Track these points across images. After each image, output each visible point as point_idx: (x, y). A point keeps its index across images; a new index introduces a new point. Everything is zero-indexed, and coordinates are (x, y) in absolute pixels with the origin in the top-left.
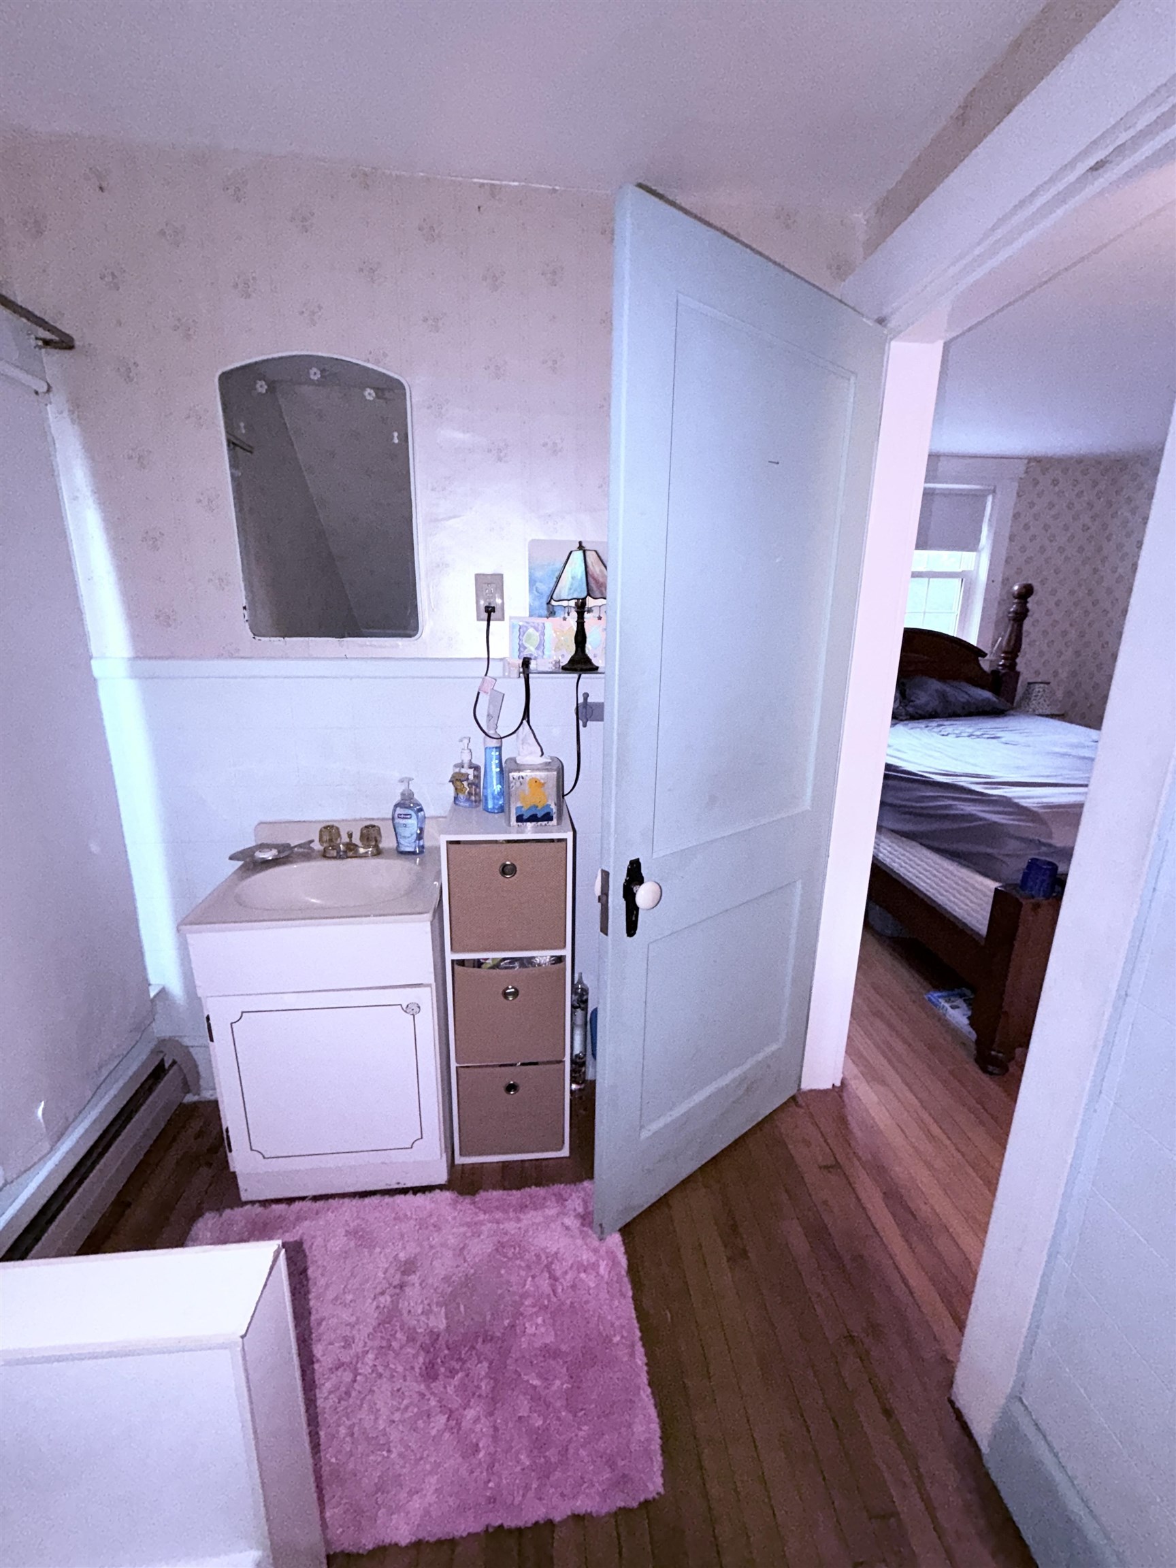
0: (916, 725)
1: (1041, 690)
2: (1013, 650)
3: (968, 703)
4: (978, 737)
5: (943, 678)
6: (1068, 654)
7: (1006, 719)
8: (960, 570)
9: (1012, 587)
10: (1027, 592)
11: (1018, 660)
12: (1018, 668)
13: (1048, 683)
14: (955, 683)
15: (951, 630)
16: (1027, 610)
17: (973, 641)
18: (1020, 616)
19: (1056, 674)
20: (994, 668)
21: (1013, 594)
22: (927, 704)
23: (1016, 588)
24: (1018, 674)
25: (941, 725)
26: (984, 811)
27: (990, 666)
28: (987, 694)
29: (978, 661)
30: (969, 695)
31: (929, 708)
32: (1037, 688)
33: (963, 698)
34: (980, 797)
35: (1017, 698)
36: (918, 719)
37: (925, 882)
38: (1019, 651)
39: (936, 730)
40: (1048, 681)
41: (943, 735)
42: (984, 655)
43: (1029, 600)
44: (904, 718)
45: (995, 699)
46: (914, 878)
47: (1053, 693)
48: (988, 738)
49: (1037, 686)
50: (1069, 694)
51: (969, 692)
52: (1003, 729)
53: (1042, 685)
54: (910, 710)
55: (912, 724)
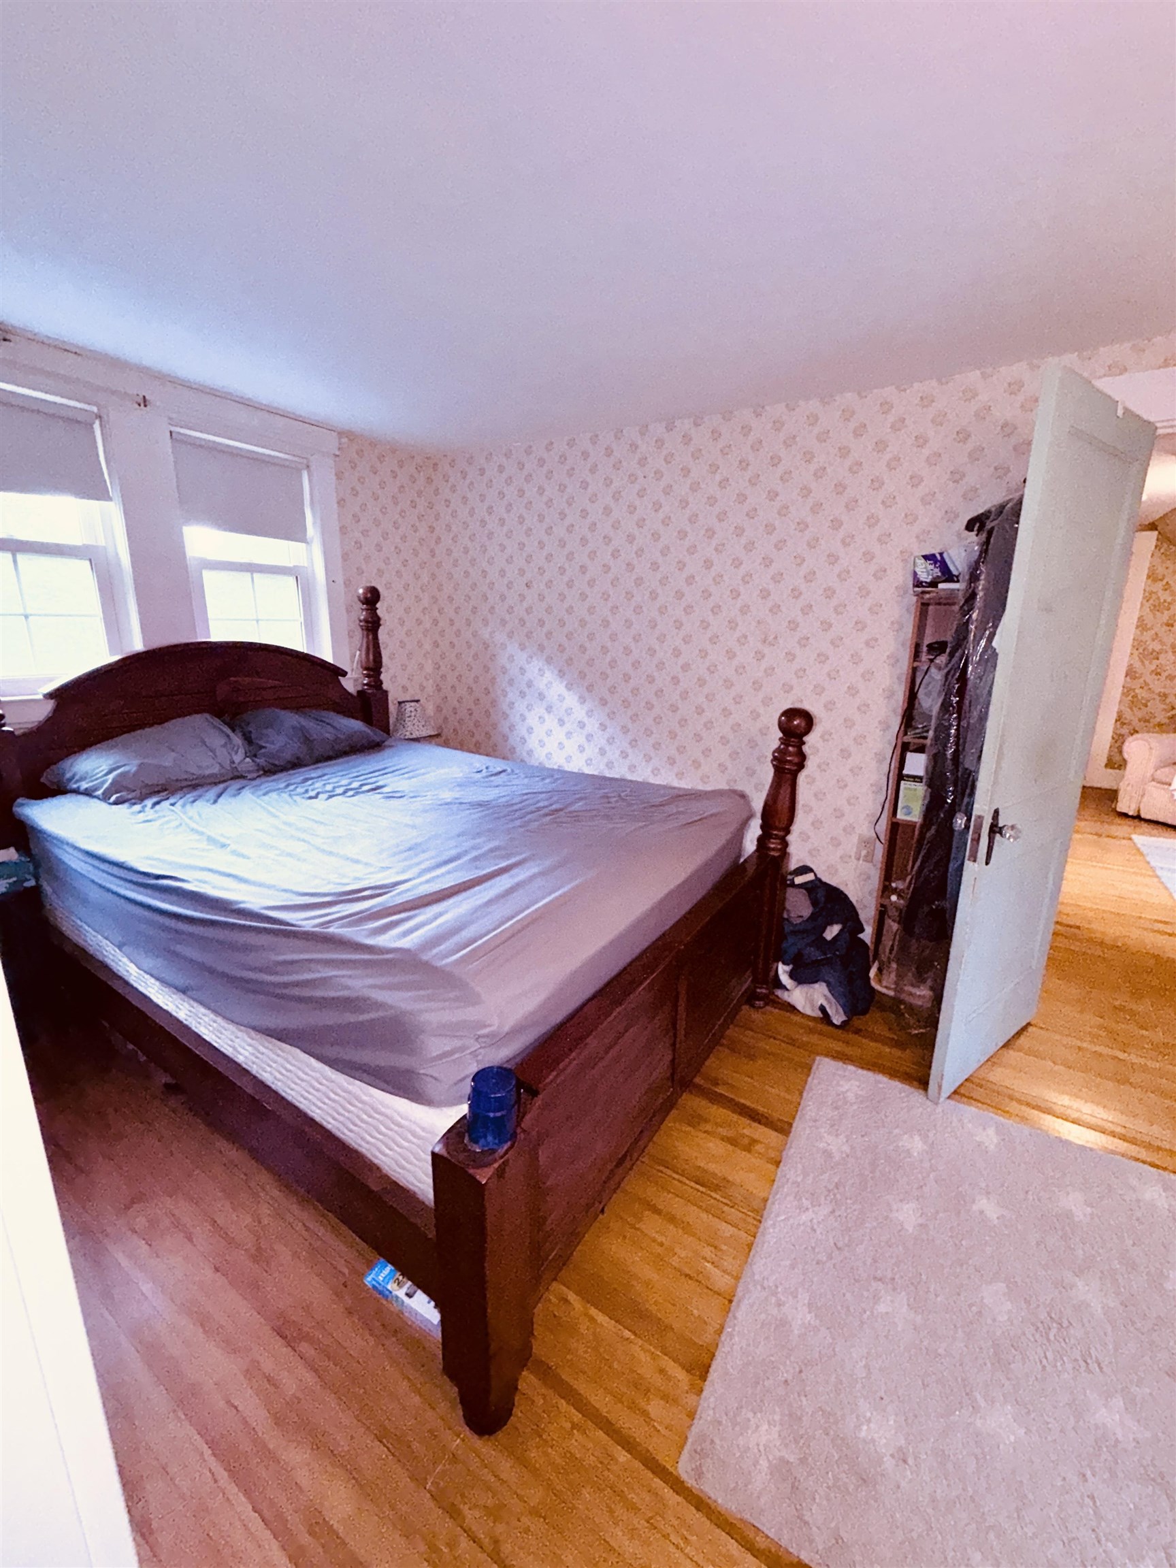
0: (273, 785)
1: (413, 709)
2: (374, 667)
3: (336, 739)
4: (357, 792)
5: (298, 708)
6: (429, 668)
7: (387, 753)
8: (291, 565)
9: (356, 590)
10: (372, 598)
11: (382, 677)
12: (385, 686)
13: (417, 701)
14: (314, 713)
15: (296, 642)
16: (379, 619)
17: (328, 657)
18: (372, 625)
19: (422, 688)
20: (360, 688)
21: (359, 597)
22: (281, 750)
23: (361, 591)
24: (386, 693)
25: (306, 780)
26: (381, 987)
27: (355, 686)
28: (356, 725)
29: (339, 681)
30: (334, 728)
31: (288, 755)
32: (409, 707)
33: (328, 734)
34: (367, 957)
35: (392, 720)
36: (274, 773)
37: (319, 1108)
38: (381, 666)
39: (300, 790)
40: (416, 698)
41: (311, 798)
42: (344, 674)
43: (378, 605)
44: (255, 775)
45: (369, 731)
46: (302, 1100)
47: (424, 710)
48: (369, 791)
49: (408, 705)
50: (439, 709)
51: (335, 724)
52: (384, 772)
53: (413, 704)
54: (261, 761)
55: (269, 783)
